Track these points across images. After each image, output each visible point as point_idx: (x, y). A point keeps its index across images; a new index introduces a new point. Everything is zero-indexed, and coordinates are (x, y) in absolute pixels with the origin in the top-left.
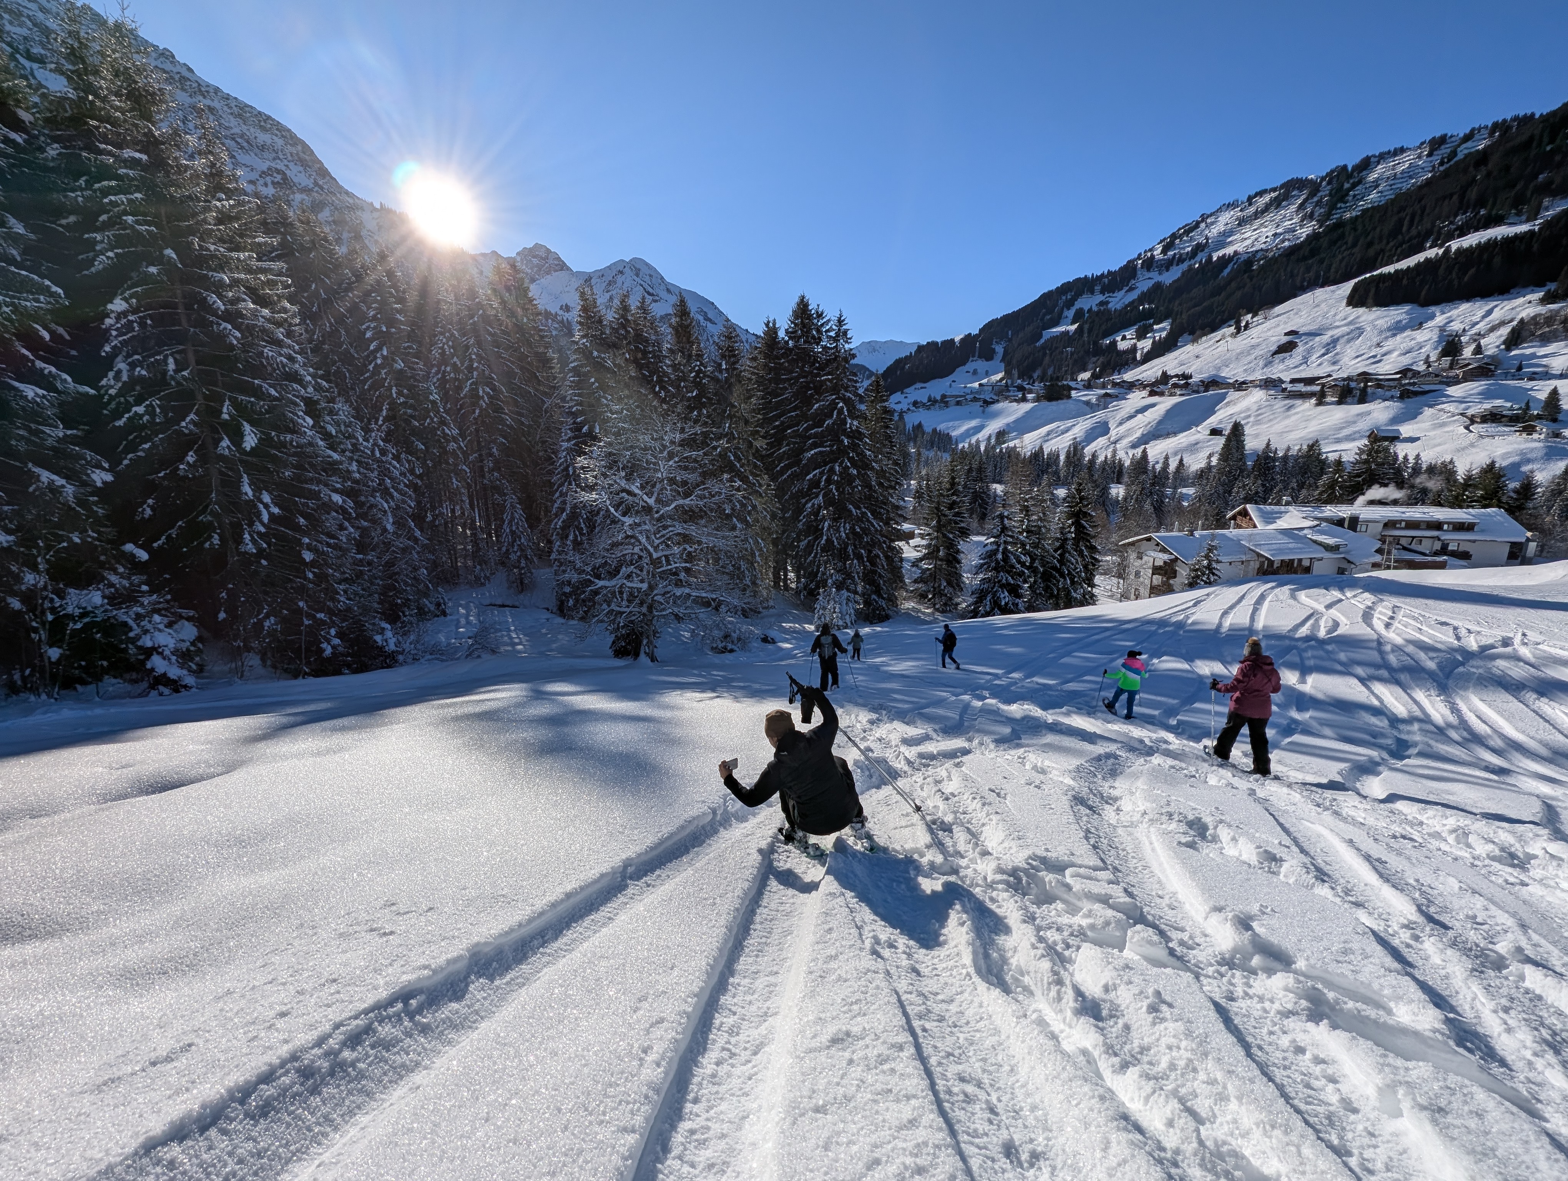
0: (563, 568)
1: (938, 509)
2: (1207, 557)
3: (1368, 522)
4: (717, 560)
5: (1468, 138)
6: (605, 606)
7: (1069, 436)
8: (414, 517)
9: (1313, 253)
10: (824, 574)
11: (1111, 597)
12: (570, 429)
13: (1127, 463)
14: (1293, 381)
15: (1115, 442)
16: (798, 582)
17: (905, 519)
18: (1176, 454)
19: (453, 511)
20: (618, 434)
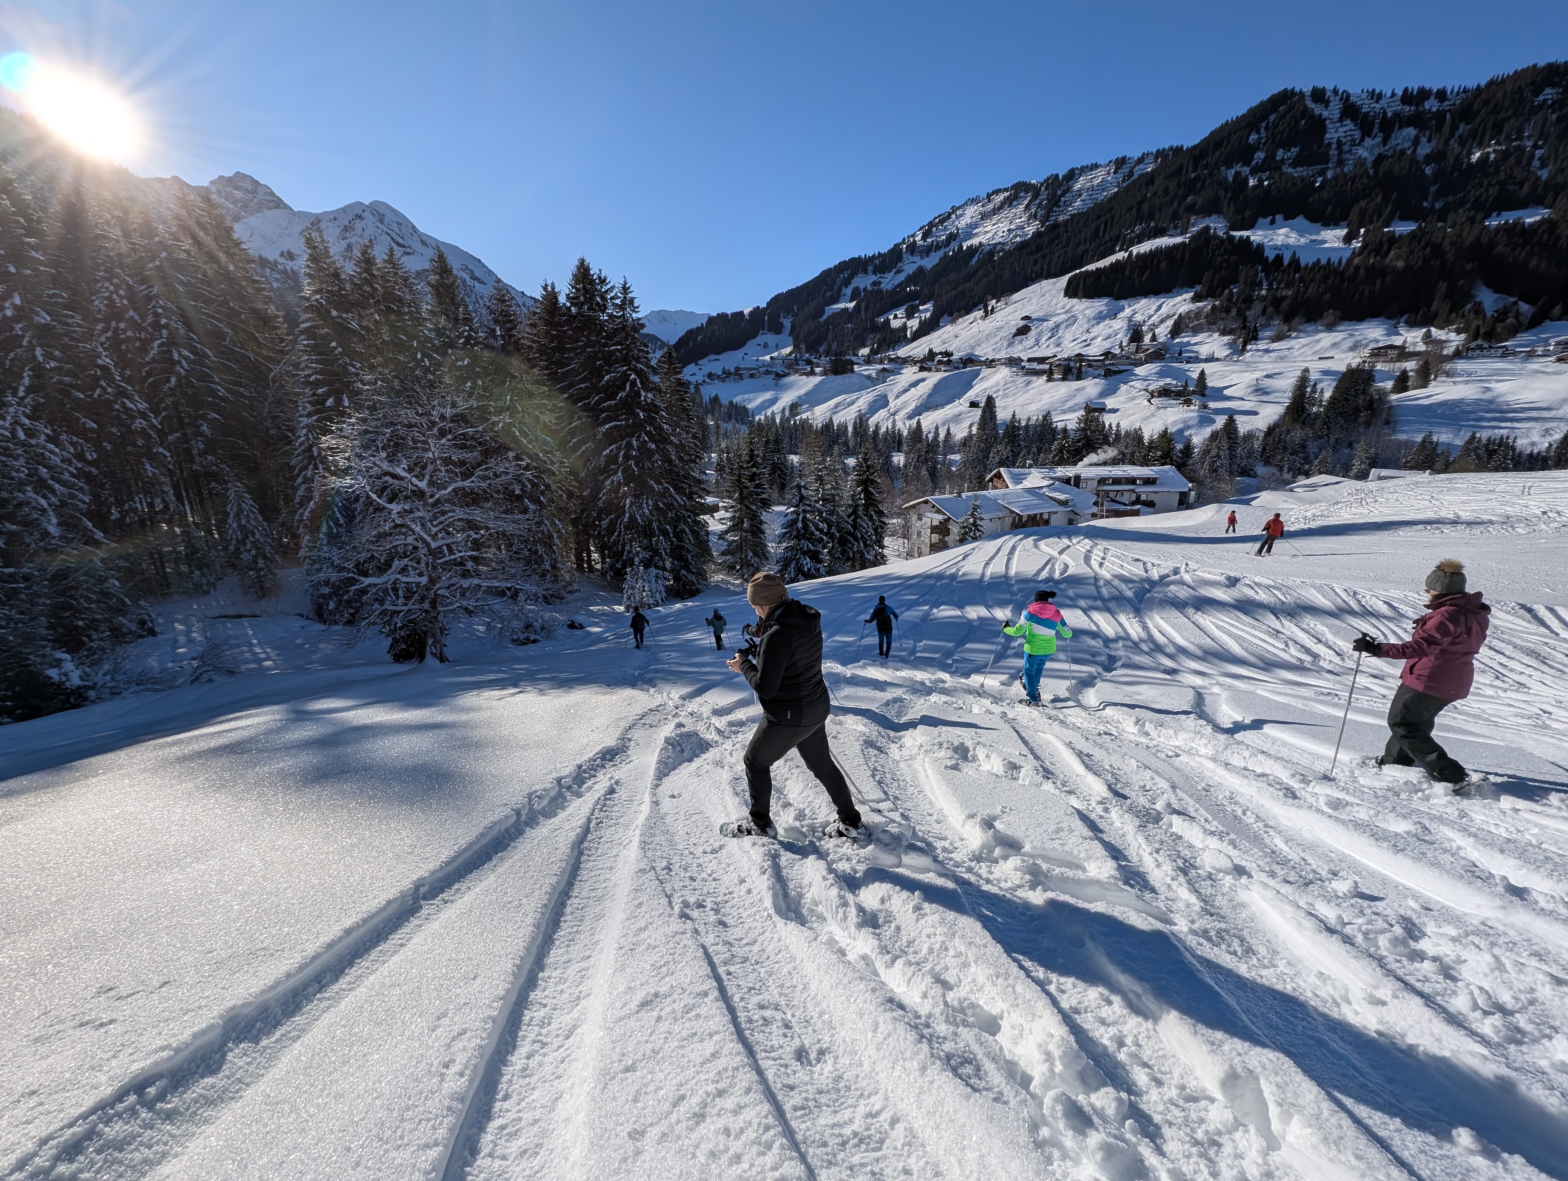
0: (317, 566)
1: (739, 481)
2: (972, 515)
3: (1087, 479)
4: (510, 546)
5: (1141, 160)
6: (376, 605)
7: (855, 408)
8: (90, 515)
9: (1039, 249)
10: (629, 552)
11: (899, 556)
12: (310, 402)
13: (905, 433)
14: (1030, 360)
15: (894, 414)
16: (603, 562)
17: (708, 493)
18: (944, 424)
19: (151, 505)
20: (373, 409)
